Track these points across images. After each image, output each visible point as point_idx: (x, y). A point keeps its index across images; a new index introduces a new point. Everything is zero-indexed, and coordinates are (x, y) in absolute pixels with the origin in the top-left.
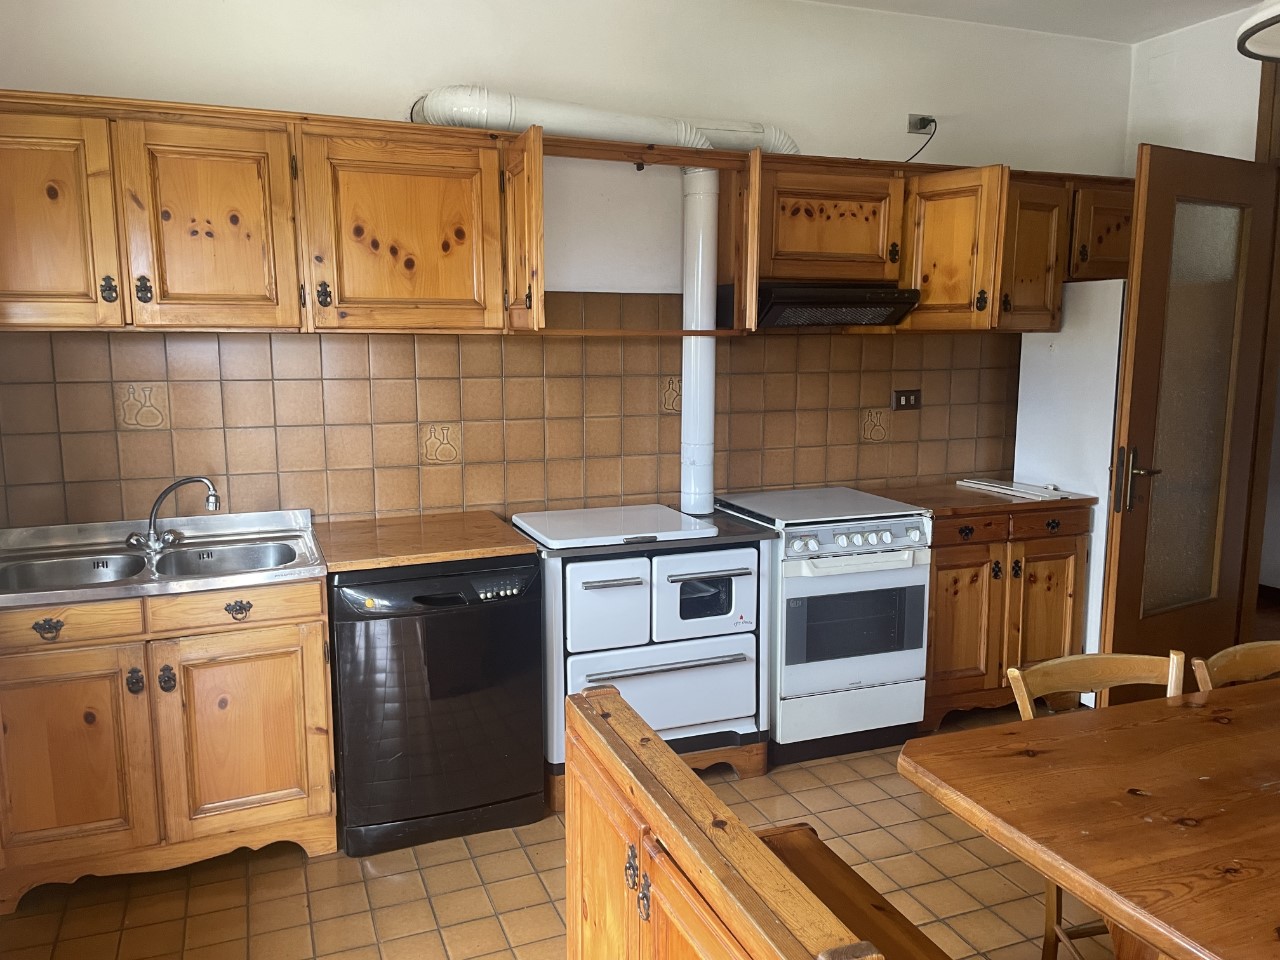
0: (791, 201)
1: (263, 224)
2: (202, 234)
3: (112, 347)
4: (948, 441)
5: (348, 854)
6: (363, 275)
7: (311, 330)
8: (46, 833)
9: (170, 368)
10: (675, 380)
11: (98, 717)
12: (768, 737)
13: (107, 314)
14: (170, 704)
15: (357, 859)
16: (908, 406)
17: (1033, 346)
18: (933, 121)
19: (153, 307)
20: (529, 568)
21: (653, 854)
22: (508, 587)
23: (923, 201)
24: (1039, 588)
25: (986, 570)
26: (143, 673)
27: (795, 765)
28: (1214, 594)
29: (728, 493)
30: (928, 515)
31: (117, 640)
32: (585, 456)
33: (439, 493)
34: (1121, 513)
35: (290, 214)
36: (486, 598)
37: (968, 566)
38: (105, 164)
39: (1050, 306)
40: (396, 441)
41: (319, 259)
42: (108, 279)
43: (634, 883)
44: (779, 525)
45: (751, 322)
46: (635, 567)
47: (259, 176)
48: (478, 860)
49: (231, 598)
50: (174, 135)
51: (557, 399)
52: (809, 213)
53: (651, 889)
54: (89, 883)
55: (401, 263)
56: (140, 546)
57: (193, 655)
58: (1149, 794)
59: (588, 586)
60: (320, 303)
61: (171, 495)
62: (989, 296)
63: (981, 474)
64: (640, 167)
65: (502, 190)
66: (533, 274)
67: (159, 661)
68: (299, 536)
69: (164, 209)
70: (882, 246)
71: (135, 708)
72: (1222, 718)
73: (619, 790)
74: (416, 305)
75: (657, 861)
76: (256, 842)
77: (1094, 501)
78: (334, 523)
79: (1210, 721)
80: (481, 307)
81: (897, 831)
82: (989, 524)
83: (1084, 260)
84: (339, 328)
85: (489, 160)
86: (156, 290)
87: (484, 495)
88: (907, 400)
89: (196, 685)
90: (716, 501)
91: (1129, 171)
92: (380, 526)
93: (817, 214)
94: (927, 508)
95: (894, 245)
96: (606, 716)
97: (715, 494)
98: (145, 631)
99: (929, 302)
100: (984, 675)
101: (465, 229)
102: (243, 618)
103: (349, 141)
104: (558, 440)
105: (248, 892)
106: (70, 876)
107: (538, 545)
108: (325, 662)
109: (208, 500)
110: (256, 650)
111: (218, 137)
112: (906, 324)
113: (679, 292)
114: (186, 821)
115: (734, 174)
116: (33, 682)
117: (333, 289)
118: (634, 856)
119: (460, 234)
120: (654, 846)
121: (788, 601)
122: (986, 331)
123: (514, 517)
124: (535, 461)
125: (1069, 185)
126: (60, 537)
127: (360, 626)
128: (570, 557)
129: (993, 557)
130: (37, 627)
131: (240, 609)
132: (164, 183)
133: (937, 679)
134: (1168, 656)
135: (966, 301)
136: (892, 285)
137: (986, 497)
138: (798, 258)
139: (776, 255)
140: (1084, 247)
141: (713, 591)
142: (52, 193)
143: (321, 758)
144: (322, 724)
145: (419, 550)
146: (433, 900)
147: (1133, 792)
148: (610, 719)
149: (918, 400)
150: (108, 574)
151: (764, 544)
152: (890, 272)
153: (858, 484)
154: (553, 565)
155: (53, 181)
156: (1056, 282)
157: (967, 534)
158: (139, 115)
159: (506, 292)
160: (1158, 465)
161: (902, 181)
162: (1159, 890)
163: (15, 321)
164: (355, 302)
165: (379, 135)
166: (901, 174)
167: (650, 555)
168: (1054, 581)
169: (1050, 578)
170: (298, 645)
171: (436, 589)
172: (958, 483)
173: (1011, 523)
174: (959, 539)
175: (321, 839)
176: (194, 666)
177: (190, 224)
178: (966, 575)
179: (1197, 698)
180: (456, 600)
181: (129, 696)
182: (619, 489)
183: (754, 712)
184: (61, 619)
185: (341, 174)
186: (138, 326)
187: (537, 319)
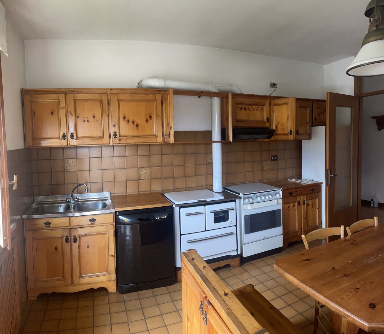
0: (240, 106)
1: (101, 118)
2: (86, 121)
3: (64, 150)
4: (285, 169)
5: (119, 293)
6: (126, 129)
7: (112, 144)
8: (44, 279)
9: (77, 155)
10: (211, 154)
11: (58, 249)
12: (240, 256)
13: (63, 143)
14: (75, 245)
15: (122, 294)
16: (274, 160)
17: (305, 143)
18: (276, 84)
19: (74, 140)
20: (170, 210)
21: (207, 305)
22: (164, 216)
23: (275, 106)
24: (310, 207)
25: (296, 203)
26: (69, 237)
27: (249, 263)
28: (351, 205)
29: (227, 185)
30: (281, 190)
31: (63, 228)
32: (185, 176)
33: (144, 187)
34: (328, 187)
35: (107, 115)
36: (158, 219)
37: (292, 203)
38: (64, 105)
39: (308, 132)
40: (132, 173)
41: (114, 126)
42: (64, 134)
43: (202, 313)
44: (241, 195)
45: (231, 139)
46: (200, 209)
47: (100, 105)
48: (156, 297)
49: (91, 218)
50: (80, 97)
51: (177, 160)
52: (245, 109)
53: (207, 316)
54: (54, 294)
55: (135, 126)
56: (69, 202)
57: (81, 233)
58: (337, 268)
59: (187, 215)
60: (114, 137)
61: (77, 189)
62: (293, 131)
63: (294, 177)
64: (199, 97)
65: (162, 105)
66: (171, 128)
67: (73, 234)
68: (107, 200)
69: (77, 115)
70: (265, 118)
71: (67, 246)
72: (353, 243)
73: (198, 283)
74: (138, 136)
75: (209, 307)
76: (96, 287)
77: (322, 183)
78: (116, 196)
79: (350, 244)
80: (156, 136)
81: (277, 280)
82: (297, 191)
83: (316, 121)
84: (119, 144)
85: (159, 97)
86: (75, 136)
87: (156, 188)
88: (274, 158)
89: (82, 241)
90: (223, 188)
91: (325, 99)
92: (128, 197)
93: (247, 109)
94: (280, 188)
95: (268, 118)
96: (193, 259)
97: (223, 186)
98: (70, 226)
99: (278, 133)
100: (297, 232)
101: (152, 116)
102: (94, 223)
103: (122, 94)
104: (177, 172)
105: (93, 301)
106: (49, 292)
107: (172, 203)
108: (114, 236)
109: (85, 190)
110: (97, 232)
111: (91, 96)
112: (272, 138)
113: (211, 130)
114: (78, 279)
115: (225, 99)
116: (43, 238)
117: (118, 134)
118: (202, 304)
119: (151, 117)
120: (208, 303)
121: (245, 216)
122: (292, 140)
123: (165, 194)
124: (171, 178)
125: (311, 102)
126: (50, 199)
127: (123, 227)
128: (182, 206)
129: (298, 200)
130: (45, 223)
131: (93, 221)
132: (78, 109)
133: (286, 235)
134: (340, 227)
135: (287, 133)
136: (268, 128)
137: (295, 184)
138: (243, 121)
139: (237, 120)
140: (315, 117)
141: (223, 214)
142: (52, 113)
143: (112, 264)
144: (113, 254)
145: (139, 205)
146: (143, 309)
147: (333, 268)
148: (194, 260)
149: (277, 158)
150: (61, 209)
151: (237, 201)
152: (267, 125)
153: (262, 182)
154: (177, 209)
155: (53, 110)
156: (309, 127)
157: (291, 194)
158: (72, 92)
159: (163, 132)
160: (336, 173)
161: (269, 101)
162: (341, 298)
163: (43, 145)
164: (123, 137)
165: (130, 92)
166: (268, 99)
167: (205, 205)
168: (313, 205)
169: (312, 204)
170: (107, 231)
171: (144, 216)
172: (288, 180)
173: (302, 190)
174: (289, 195)
175: (112, 287)
176: (82, 236)
177: (83, 119)
178: (291, 205)
179: (348, 238)
180: (149, 220)
181: (65, 243)
182: (194, 185)
183: (236, 249)
184: (51, 222)
185: (121, 103)
186: (71, 145)
187: (172, 140)
